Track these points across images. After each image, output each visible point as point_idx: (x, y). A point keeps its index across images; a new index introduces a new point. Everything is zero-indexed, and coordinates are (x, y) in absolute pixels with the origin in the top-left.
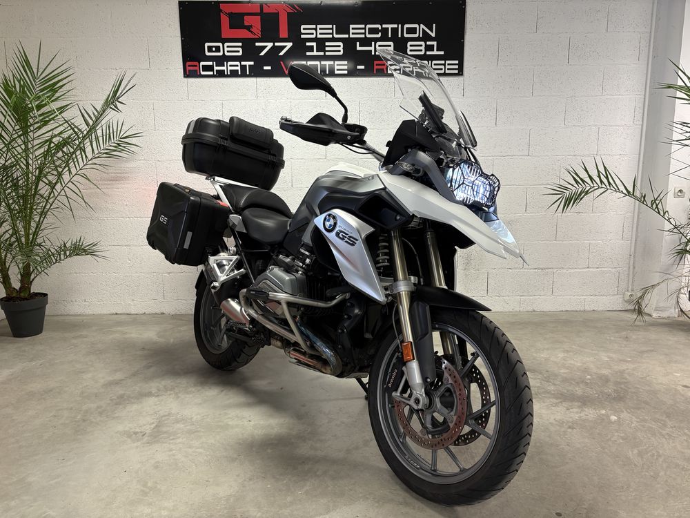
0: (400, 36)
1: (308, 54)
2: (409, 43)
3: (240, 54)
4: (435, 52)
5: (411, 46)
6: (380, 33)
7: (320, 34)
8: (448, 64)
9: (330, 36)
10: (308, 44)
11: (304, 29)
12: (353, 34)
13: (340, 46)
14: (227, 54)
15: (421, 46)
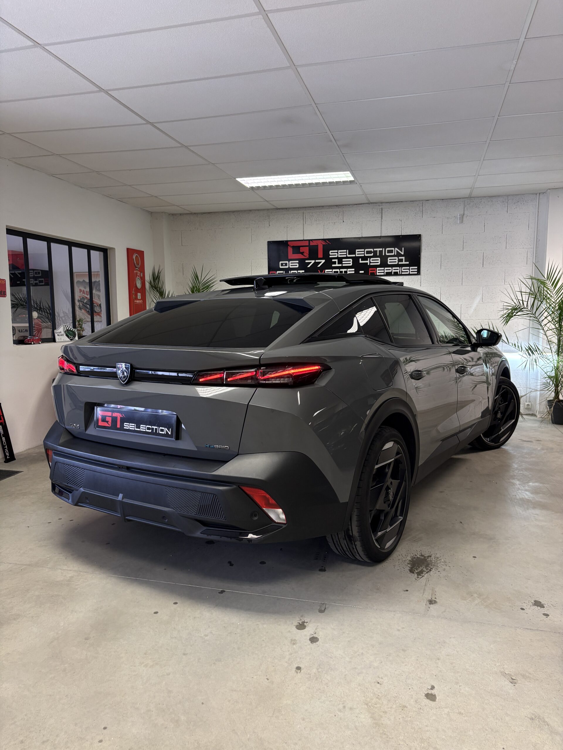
0: (383, 254)
1: (333, 265)
2: (389, 258)
3: (297, 267)
4: (404, 263)
5: (390, 259)
6: (373, 254)
7: (340, 255)
8: (412, 269)
9: (345, 256)
10: (333, 260)
11: (331, 253)
12: (358, 254)
13: (350, 261)
14: (291, 267)
15: (396, 259)
